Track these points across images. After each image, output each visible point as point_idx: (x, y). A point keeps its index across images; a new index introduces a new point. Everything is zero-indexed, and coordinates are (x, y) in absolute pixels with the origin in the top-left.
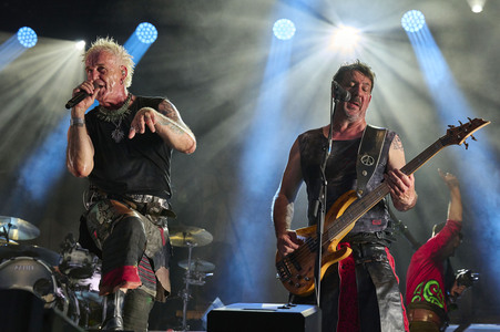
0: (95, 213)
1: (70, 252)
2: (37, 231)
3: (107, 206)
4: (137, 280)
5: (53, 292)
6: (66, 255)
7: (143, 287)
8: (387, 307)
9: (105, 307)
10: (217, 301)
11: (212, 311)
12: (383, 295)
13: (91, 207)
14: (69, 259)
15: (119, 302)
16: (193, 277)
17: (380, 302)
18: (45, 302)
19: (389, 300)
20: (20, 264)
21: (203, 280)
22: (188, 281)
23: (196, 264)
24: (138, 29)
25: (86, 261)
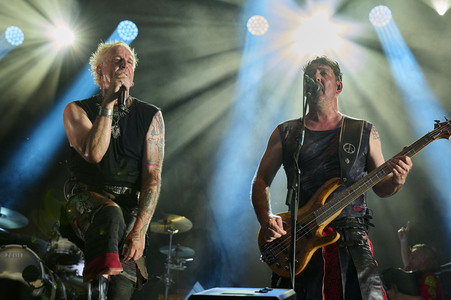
0: (75, 203)
1: (57, 240)
2: (25, 220)
3: (86, 198)
4: (119, 267)
5: (41, 278)
6: (54, 243)
7: (124, 274)
8: (369, 291)
9: (90, 293)
10: (198, 285)
11: (192, 296)
12: (365, 278)
13: (72, 198)
14: (57, 246)
15: (102, 288)
16: (174, 262)
17: (362, 286)
18: (33, 288)
19: (371, 283)
20: (10, 252)
21: (183, 265)
22: (170, 266)
23: (177, 250)
24: (120, 27)
25: (72, 248)
